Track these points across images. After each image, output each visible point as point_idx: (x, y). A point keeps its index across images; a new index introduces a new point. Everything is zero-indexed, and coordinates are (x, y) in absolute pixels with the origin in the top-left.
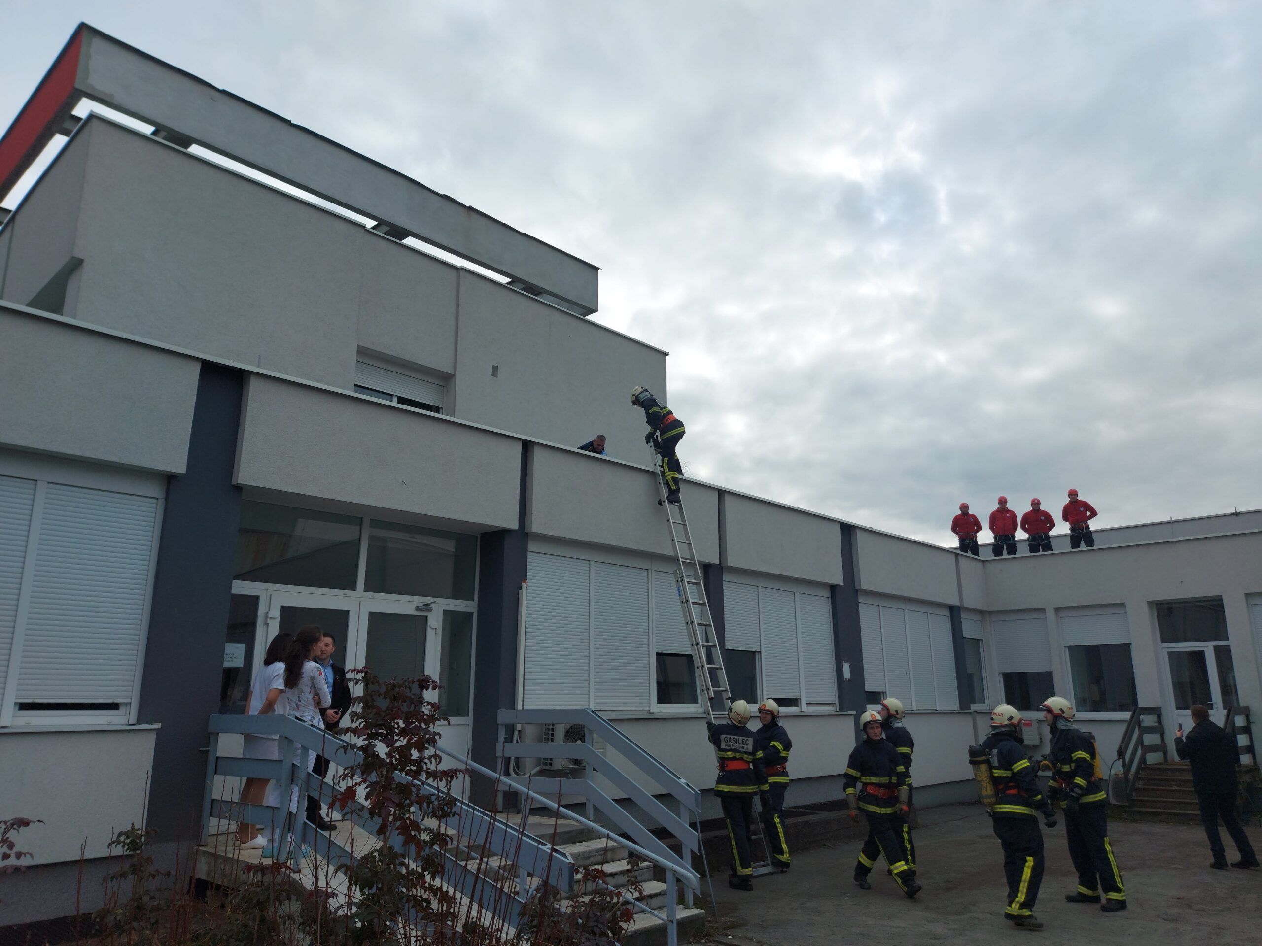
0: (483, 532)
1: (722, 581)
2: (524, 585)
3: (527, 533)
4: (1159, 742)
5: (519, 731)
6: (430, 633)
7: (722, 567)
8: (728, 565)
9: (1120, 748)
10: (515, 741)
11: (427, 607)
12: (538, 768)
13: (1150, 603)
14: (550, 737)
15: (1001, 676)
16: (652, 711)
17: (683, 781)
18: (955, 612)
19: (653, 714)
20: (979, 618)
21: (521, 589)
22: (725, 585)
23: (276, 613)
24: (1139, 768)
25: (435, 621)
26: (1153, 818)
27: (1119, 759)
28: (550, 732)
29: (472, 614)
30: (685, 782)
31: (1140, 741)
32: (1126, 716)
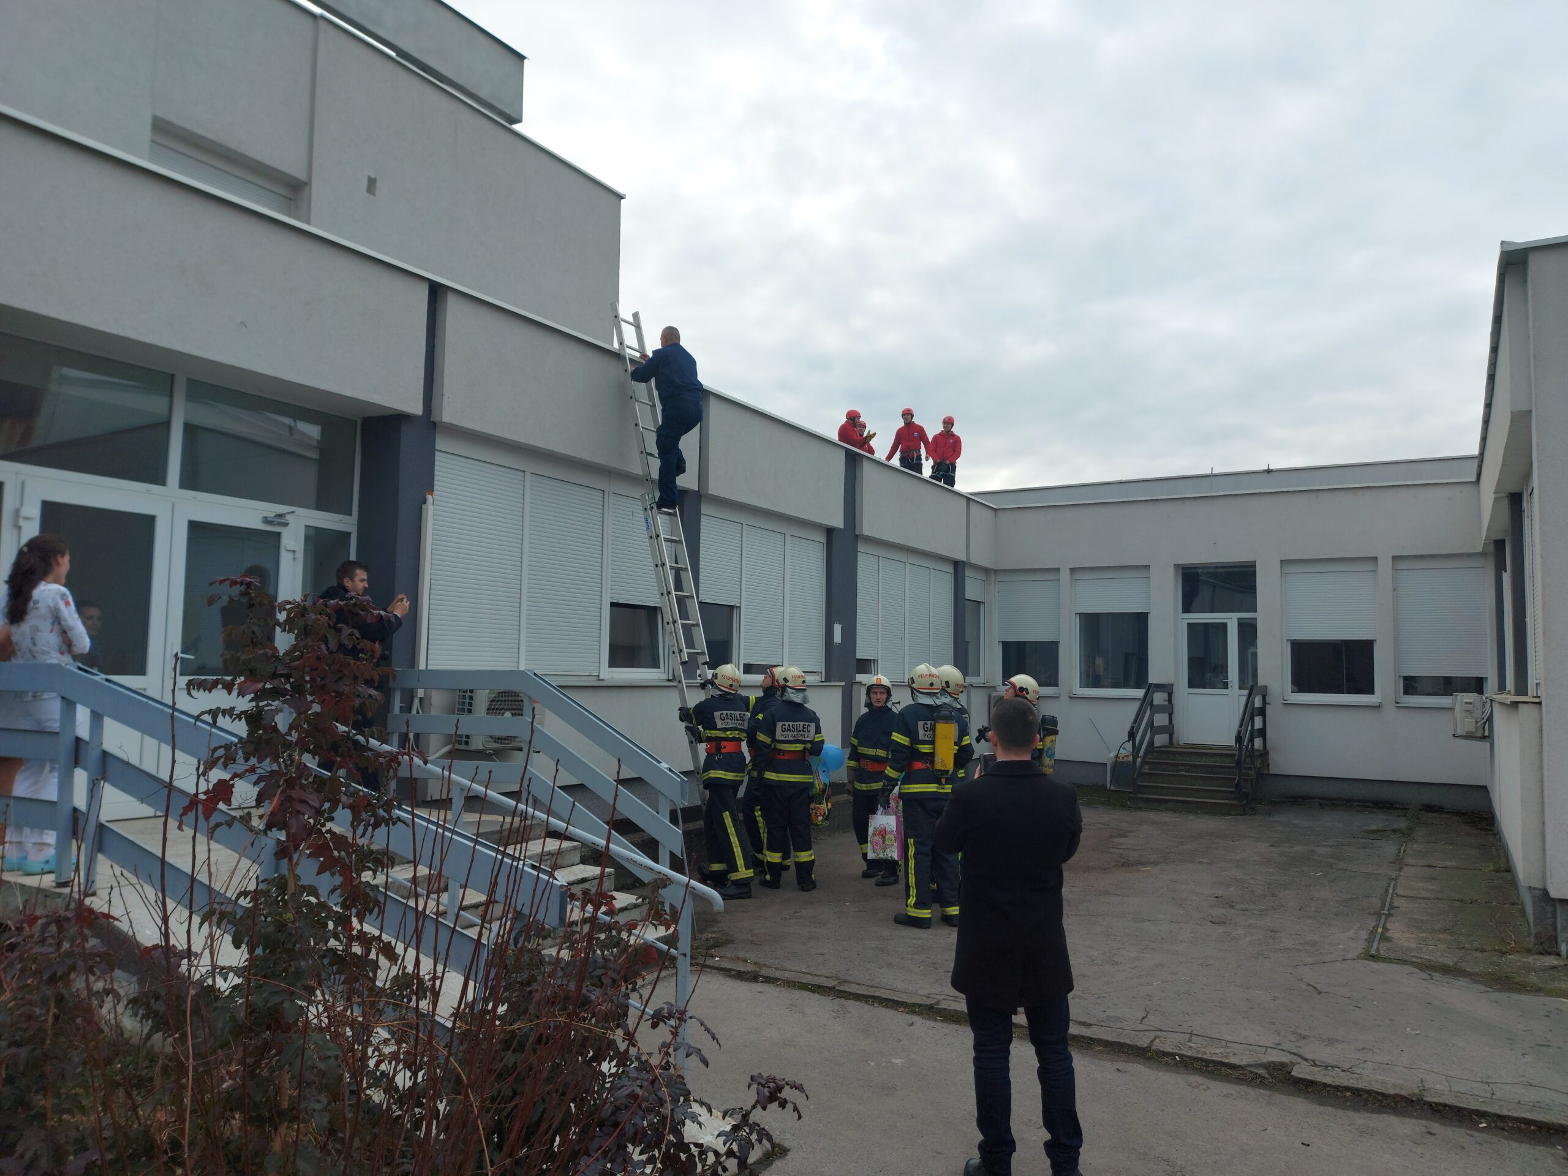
0: (366, 416)
1: (700, 513)
2: (429, 498)
3: (434, 424)
4: (1166, 722)
5: (421, 698)
6: (285, 559)
7: (701, 496)
8: (709, 492)
9: (1132, 728)
10: (414, 712)
11: (280, 520)
12: (447, 748)
13: (1176, 566)
14: (467, 707)
15: (1001, 645)
16: (601, 677)
17: (664, 766)
18: (959, 567)
19: (602, 680)
20: (982, 576)
21: (425, 503)
22: (703, 519)
23: (34, 511)
24: (1147, 752)
25: (293, 541)
26: (1159, 805)
27: (1129, 741)
28: (467, 701)
29: (349, 534)
30: (667, 766)
31: (1151, 723)
32: (1140, 693)
